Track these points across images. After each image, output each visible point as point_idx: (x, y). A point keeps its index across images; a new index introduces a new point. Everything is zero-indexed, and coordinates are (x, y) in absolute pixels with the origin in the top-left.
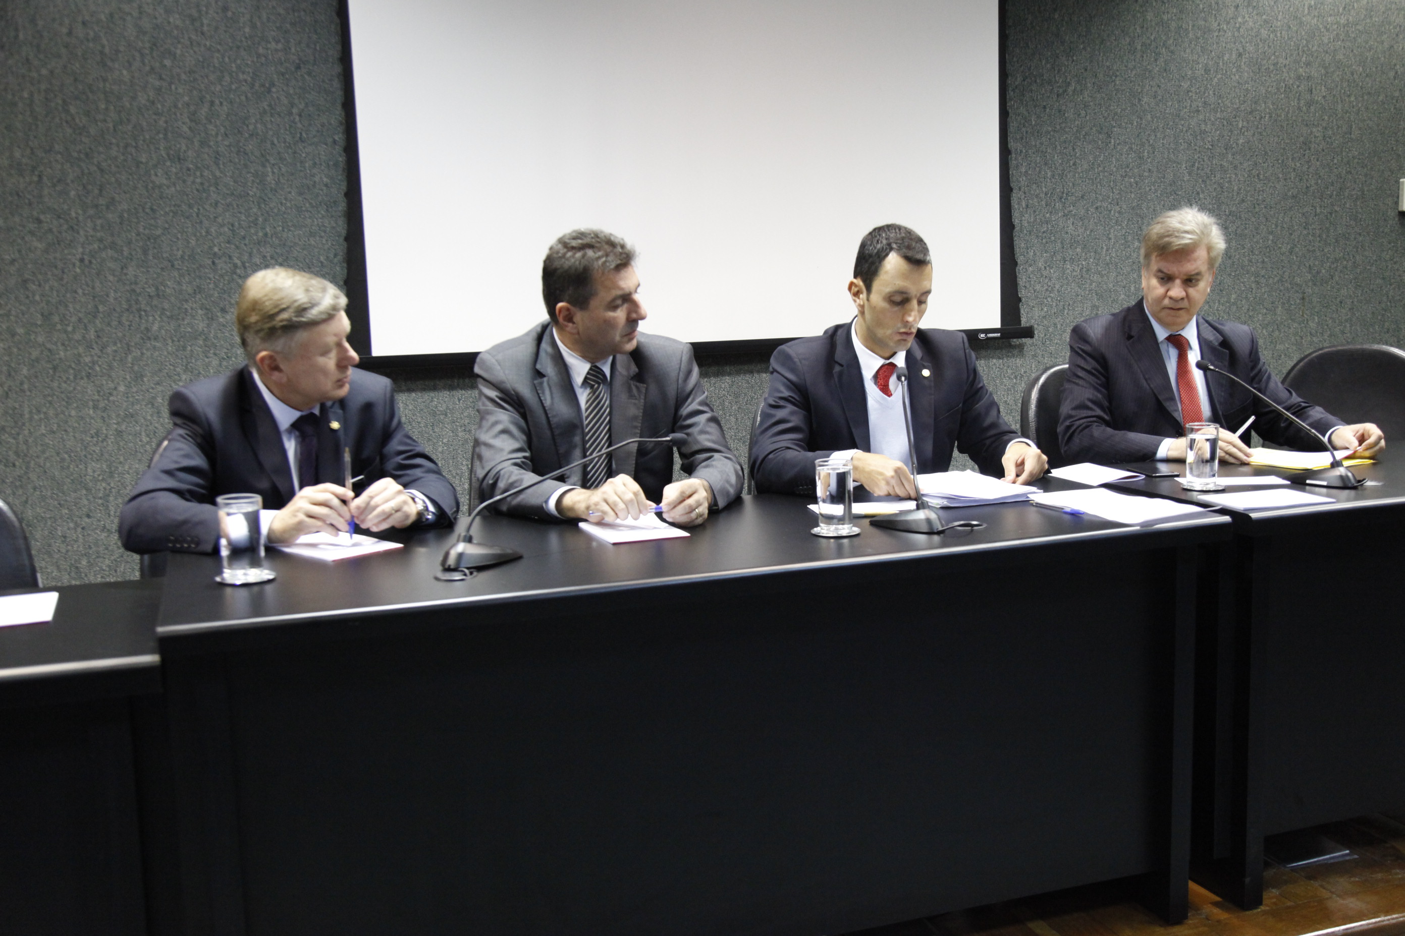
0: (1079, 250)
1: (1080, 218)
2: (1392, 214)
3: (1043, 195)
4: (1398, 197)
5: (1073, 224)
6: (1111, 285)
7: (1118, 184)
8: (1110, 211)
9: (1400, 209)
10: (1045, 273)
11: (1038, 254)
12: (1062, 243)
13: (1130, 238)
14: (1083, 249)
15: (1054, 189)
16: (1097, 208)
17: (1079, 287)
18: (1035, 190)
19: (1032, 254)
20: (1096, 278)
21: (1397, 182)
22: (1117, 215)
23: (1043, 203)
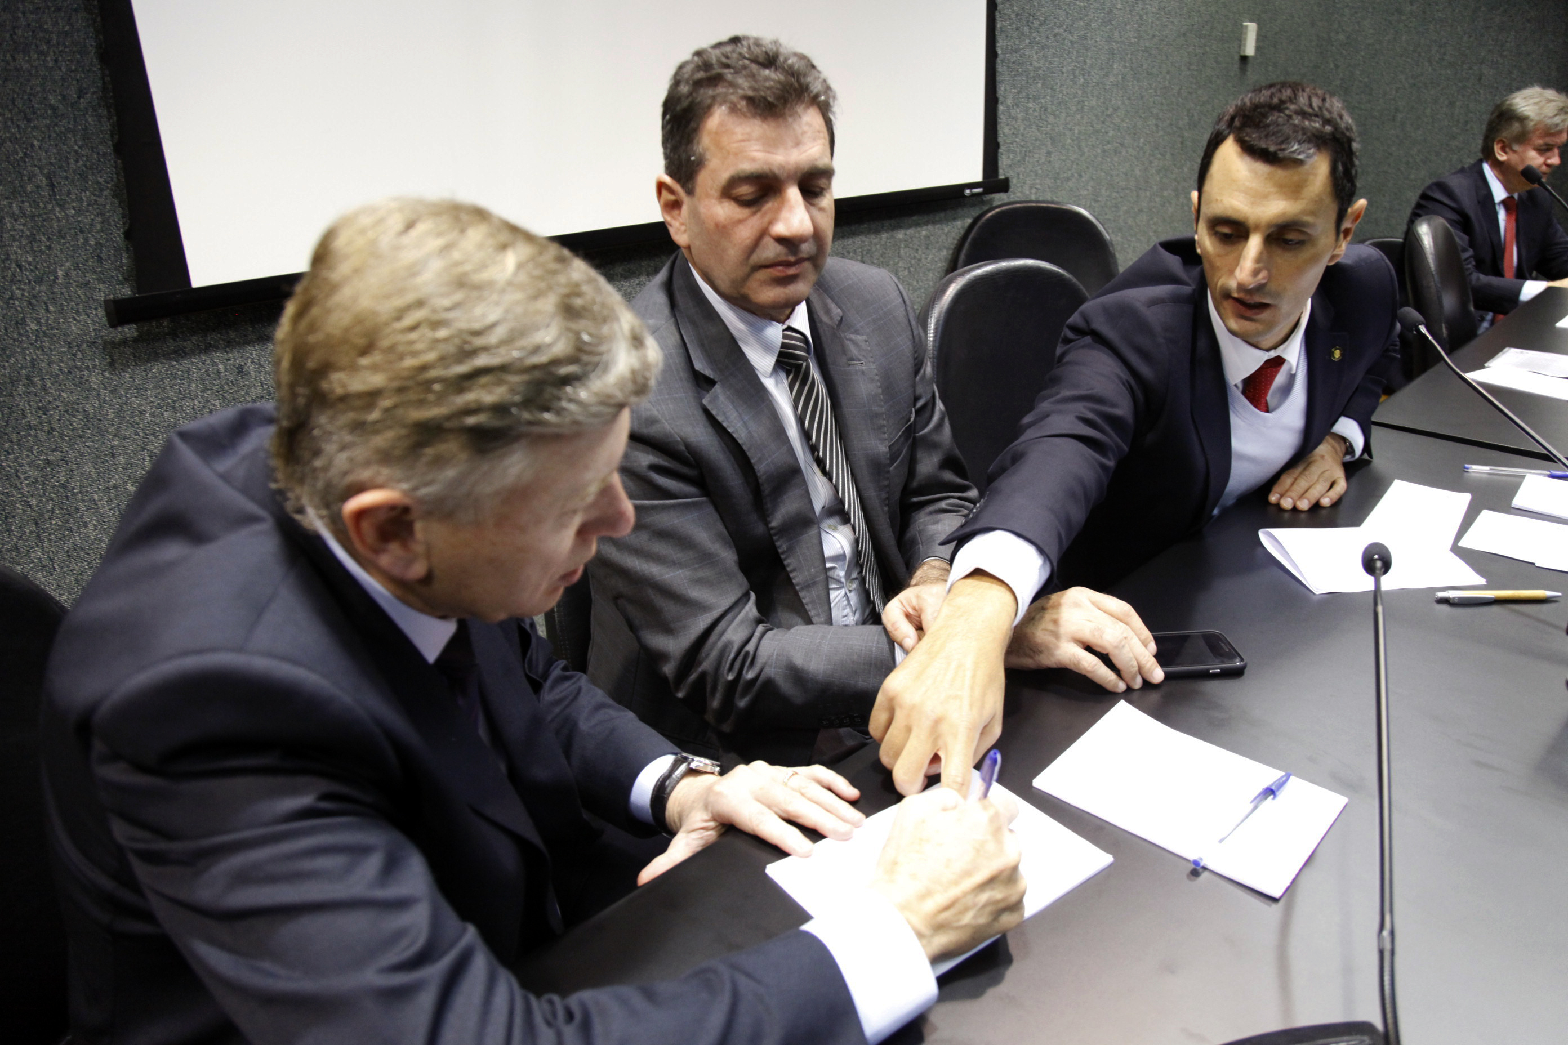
0: (1039, 85)
1: (1043, 46)
2: (1237, 58)
3: (1013, 16)
4: (1241, 41)
5: (1036, 54)
6: (1061, 128)
7: (1072, 8)
8: (1064, 39)
9: (1242, 54)
10: (1013, 112)
11: (1008, 88)
12: (1027, 76)
13: (1077, 73)
14: (1043, 84)
15: (1023, 9)
16: (1055, 36)
17: (1038, 130)
18: (1008, 9)
19: (1003, 89)
20: (1051, 119)
21: (1242, 25)
22: (1069, 45)
23: (1014, 26)
